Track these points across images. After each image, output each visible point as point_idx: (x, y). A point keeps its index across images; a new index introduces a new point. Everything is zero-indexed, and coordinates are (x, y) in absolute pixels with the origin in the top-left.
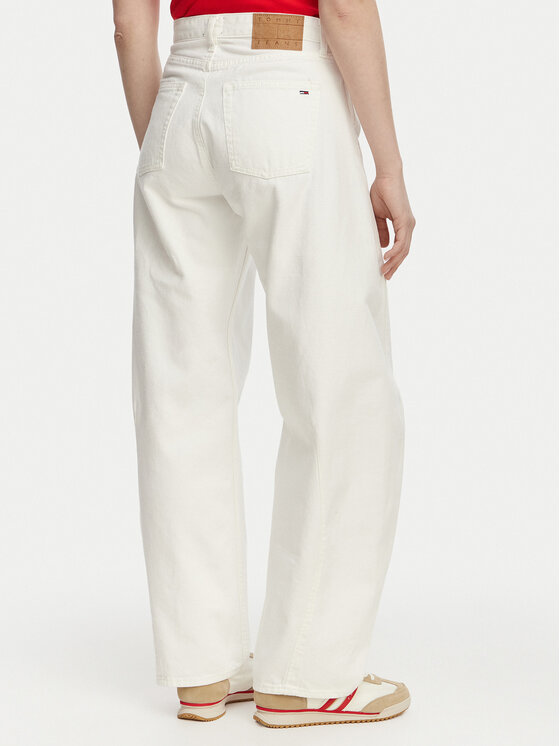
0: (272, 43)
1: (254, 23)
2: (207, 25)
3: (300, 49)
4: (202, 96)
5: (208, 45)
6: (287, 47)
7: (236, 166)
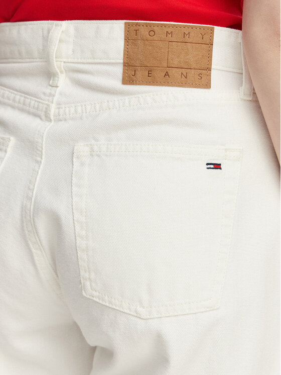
0: (159, 74)
1: (127, 39)
2: (46, 39)
3: (208, 85)
4: (39, 163)
5: (49, 74)
6: (184, 82)
7: (91, 290)
